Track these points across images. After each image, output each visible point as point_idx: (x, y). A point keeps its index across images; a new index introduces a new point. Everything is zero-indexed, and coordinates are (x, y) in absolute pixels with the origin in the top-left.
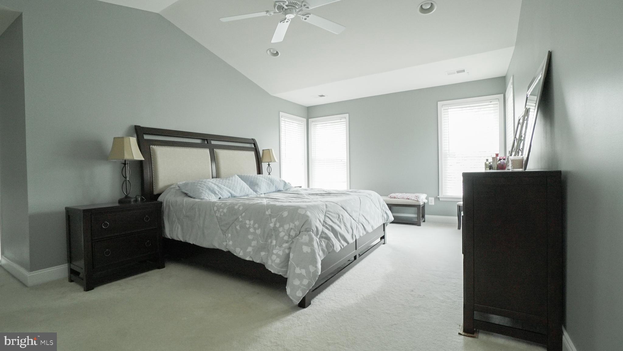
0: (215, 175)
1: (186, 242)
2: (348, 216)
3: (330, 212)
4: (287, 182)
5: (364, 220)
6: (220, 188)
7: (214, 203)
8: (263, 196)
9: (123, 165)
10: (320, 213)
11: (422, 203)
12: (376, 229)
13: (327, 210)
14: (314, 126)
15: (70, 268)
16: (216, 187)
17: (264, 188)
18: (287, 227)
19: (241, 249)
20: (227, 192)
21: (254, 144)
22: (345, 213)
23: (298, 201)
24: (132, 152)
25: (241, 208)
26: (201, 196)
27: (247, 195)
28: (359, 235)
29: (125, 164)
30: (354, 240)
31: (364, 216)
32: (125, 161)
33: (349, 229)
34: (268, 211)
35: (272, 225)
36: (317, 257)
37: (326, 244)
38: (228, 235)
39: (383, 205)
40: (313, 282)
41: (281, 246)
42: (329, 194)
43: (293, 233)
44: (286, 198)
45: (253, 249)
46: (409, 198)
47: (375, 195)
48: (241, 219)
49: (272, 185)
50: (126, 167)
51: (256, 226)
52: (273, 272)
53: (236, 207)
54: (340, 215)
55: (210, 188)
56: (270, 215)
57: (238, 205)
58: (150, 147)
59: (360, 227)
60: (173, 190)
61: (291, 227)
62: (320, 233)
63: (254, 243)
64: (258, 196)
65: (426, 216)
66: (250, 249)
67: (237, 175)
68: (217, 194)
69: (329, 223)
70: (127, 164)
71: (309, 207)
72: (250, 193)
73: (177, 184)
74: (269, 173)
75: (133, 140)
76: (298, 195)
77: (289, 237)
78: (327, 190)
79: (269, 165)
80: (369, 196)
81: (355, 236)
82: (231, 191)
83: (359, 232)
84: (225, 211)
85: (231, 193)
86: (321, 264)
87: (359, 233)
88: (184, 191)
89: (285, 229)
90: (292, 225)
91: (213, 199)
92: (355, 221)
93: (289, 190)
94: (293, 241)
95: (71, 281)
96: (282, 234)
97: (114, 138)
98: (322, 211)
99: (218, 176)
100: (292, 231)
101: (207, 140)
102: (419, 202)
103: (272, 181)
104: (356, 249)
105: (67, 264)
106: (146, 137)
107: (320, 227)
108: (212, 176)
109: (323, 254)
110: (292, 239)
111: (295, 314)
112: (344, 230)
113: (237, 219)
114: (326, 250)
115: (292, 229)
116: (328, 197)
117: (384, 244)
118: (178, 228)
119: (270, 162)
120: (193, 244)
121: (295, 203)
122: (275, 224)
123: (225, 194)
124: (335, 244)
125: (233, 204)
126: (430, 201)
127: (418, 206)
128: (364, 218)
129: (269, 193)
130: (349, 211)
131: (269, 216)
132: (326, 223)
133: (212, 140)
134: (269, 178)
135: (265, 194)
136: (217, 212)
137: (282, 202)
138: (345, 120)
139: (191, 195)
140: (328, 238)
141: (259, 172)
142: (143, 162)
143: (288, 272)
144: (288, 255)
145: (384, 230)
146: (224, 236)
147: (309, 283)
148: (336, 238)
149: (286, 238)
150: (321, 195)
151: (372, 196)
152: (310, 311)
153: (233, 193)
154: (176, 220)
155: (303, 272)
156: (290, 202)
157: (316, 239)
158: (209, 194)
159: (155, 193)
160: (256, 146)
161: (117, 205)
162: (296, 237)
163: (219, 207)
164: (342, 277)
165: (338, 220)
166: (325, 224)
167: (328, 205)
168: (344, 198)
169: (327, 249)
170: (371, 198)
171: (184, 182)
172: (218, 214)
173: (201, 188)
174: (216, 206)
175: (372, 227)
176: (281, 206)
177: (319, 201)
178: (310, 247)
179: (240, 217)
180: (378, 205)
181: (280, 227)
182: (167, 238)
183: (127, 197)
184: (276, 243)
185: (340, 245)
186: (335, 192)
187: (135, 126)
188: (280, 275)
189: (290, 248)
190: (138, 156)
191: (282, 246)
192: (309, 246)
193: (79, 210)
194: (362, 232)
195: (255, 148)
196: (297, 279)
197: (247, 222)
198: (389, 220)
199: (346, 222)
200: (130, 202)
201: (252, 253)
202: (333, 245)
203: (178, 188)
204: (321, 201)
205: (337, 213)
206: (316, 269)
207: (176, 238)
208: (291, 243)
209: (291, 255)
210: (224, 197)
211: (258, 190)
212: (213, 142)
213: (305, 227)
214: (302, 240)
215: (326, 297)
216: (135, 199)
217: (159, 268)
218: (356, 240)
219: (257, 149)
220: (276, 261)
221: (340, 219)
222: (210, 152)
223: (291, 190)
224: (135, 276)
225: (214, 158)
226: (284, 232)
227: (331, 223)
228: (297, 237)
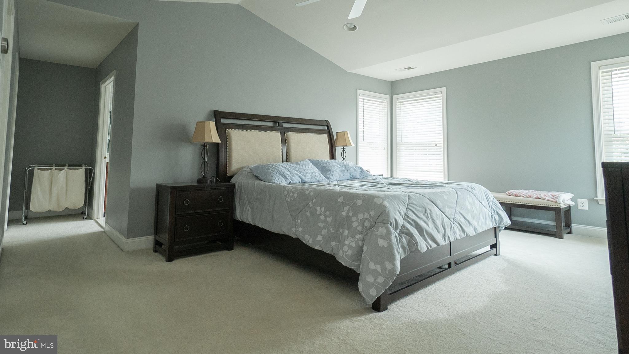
0: (285, 158)
1: (255, 226)
2: (439, 212)
3: (414, 204)
4: (364, 169)
5: (463, 220)
6: (291, 172)
7: (284, 187)
8: (336, 183)
9: (203, 147)
10: (401, 204)
11: (563, 206)
12: (480, 233)
13: (410, 202)
14: (400, 103)
15: (156, 239)
16: (286, 172)
17: (337, 174)
18: (361, 216)
19: (311, 237)
20: (297, 177)
21: (328, 126)
22: (434, 207)
23: (375, 190)
24: (211, 135)
25: (312, 194)
26: (272, 180)
27: (318, 181)
28: (455, 237)
29: (204, 146)
30: (447, 242)
31: (462, 214)
32: (205, 144)
33: (440, 227)
34: (341, 198)
35: (344, 213)
36: (395, 253)
37: (408, 241)
38: (297, 221)
39: (494, 203)
40: (390, 282)
41: (353, 237)
42: (416, 184)
43: (367, 224)
44: (362, 186)
45: (323, 238)
46: (540, 197)
47: (480, 189)
48: (311, 205)
49: (346, 171)
50: (205, 150)
51: (328, 213)
52: (344, 264)
53: (307, 192)
54: (428, 210)
55: (280, 172)
56: (342, 202)
57: (309, 190)
58: (226, 130)
59: (456, 227)
60: (244, 172)
61: (365, 217)
62: (400, 227)
63: (324, 232)
64: (330, 183)
65: (573, 226)
66: (320, 238)
67: (308, 160)
68: (287, 178)
69: (411, 217)
70: (207, 146)
71: (387, 197)
72: (321, 179)
73: (249, 167)
74: (344, 158)
75: (213, 124)
76: (376, 183)
77: (363, 228)
78: (413, 180)
79: (343, 149)
80: (470, 190)
81: (449, 237)
82: (301, 175)
83: (454, 232)
84: (295, 195)
85: (301, 178)
86: (400, 263)
87: (455, 234)
88: (255, 174)
89: (358, 219)
90: (367, 215)
91: (284, 183)
92: (449, 219)
93: (366, 178)
94: (367, 234)
95: (155, 251)
96: (355, 224)
97: (197, 122)
98: (403, 202)
99: (288, 160)
100: (367, 221)
101: (278, 122)
102: (558, 204)
103: (346, 167)
104: (451, 255)
105: (153, 236)
106: (223, 121)
107: (399, 220)
108: (282, 160)
109: (403, 252)
110: (367, 231)
111: (367, 316)
112: (432, 227)
113: (307, 205)
114: (407, 248)
115: (366, 219)
116: (414, 188)
117: (496, 255)
118: (248, 210)
119: (345, 146)
120: (262, 228)
121: (371, 191)
122: (348, 213)
123: (296, 180)
124: (420, 243)
125: (304, 189)
126: (579, 204)
127: (557, 210)
128: (461, 216)
129: (342, 180)
130: (441, 205)
131: (341, 204)
132: (408, 217)
133: (283, 122)
134: (343, 164)
135: (338, 181)
136: (287, 196)
137: (357, 190)
138: (441, 95)
139: (262, 178)
140: (410, 235)
141: (333, 156)
142: (220, 145)
143: (361, 266)
144: (362, 247)
145: (496, 237)
146: (294, 221)
147: (385, 283)
148: (421, 236)
149: (360, 228)
150: (406, 185)
151: (475, 190)
152: (386, 316)
153: (303, 177)
154: (247, 203)
155: (378, 268)
156: (366, 190)
157: (395, 234)
158: (279, 178)
159: (229, 174)
160: (330, 128)
161: (196, 184)
162: (370, 229)
163: (289, 191)
164: (431, 286)
165: (424, 215)
166: (406, 217)
167: (412, 196)
168: (435, 190)
169: (409, 247)
170: (474, 193)
171: (255, 165)
172: (288, 199)
173: (272, 172)
174: (287, 191)
175: (475, 229)
176: (355, 193)
177: (401, 191)
178: (387, 242)
179: (310, 203)
180: (485, 202)
181: (353, 216)
182: (238, 220)
183: (204, 177)
184: (348, 233)
185: (426, 245)
186: (424, 183)
187: (214, 110)
188: (352, 269)
189: (363, 240)
190: (216, 139)
191: (355, 237)
192: (386, 240)
193: (168, 187)
194: (459, 234)
195: (328, 130)
196: (370, 276)
197: (318, 208)
198: (502, 224)
199: (435, 218)
200: (206, 182)
201: (321, 242)
202: (417, 244)
203: (249, 171)
204: (403, 191)
205: (424, 206)
206: (394, 267)
207: (246, 221)
208: (365, 235)
209: (365, 248)
210: (294, 182)
211: (330, 177)
212: (285, 125)
213: (381, 218)
214: (377, 232)
215: (406, 304)
216: (211, 180)
217: (228, 249)
218: (450, 243)
219: (330, 131)
220: (348, 253)
221: (427, 214)
222: (281, 135)
223: (368, 179)
224: (207, 255)
225: (285, 141)
226: (358, 222)
227: (415, 218)
228: (373, 229)
